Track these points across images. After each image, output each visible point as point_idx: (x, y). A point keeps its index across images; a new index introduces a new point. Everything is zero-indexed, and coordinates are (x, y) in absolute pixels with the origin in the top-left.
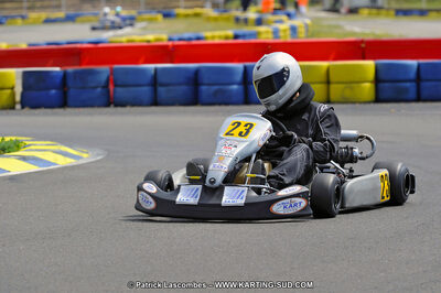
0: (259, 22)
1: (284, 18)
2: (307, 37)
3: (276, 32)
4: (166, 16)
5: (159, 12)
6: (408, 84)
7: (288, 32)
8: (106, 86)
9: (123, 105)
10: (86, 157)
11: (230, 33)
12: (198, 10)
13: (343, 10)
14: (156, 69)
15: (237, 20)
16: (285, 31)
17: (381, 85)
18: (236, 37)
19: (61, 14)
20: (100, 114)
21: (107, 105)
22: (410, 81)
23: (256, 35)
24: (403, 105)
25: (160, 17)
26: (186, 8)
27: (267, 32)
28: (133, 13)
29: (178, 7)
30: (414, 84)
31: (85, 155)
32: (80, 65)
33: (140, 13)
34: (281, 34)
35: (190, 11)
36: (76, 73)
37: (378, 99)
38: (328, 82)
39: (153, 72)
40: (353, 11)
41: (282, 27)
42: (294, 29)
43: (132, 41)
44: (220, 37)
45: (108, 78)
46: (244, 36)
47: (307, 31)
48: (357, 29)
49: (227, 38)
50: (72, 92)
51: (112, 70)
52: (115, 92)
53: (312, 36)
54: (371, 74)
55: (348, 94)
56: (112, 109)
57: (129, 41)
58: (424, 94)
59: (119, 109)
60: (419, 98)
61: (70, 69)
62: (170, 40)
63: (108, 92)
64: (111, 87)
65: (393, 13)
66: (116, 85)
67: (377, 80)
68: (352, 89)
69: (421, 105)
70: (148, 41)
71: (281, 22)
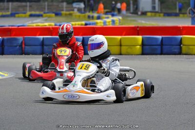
0: (99, 18)
1: (110, 16)
2: (120, 24)
3: (105, 23)
4: (57, 14)
5: (53, 13)
6: (157, 47)
7: (111, 23)
8: (21, 45)
9: (28, 54)
10: (7, 75)
11: (83, 23)
12: (71, 12)
13: (139, 13)
14: (43, 38)
15: (89, 17)
16: (109, 22)
17: (145, 47)
18: (86, 24)
19: (9, 13)
20: (18, 58)
21: (22, 54)
22: (158, 45)
23: (96, 24)
24: (154, 56)
25: (54, 15)
26: (66, 11)
27: (100, 23)
28: (42, 13)
29: (63, 10)
30: (160, 47)
31: (6, 75)
32: (11, 36)
33: (45, 13)
34: (108, 24)
35: (68, 13)
36: (8, 39)
37: (143, 54)
38: (121, 45)
39: (42, 39)
40: (144, 14)
41: (108, 20)
42: (113, 21)
43: (38, 26)
44: (79, 25)
45: (22, 42)
46: (90, 24)
47: (120, 22)
48: (143, 22)
49: (82, 25)
50: (6, 48)
51: (24, 38)
52: (24, 48)
53: (122, 24)
54: (140, 42)
55: (129, 51)
56: (23, 56)
57: (36, 26)
58: (165, 51)
59: (26, 56)
60: (162, 53)
61: (5, 38)
62: (55, 25)
63: (22, 48)
64: (23, 46)
65: (162, 15)
66: (25, 45)
67: (143, 45)
68: (131, 48)
69: (163, 56)
70: (46, 26)
71: (108, 18)
